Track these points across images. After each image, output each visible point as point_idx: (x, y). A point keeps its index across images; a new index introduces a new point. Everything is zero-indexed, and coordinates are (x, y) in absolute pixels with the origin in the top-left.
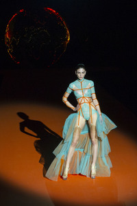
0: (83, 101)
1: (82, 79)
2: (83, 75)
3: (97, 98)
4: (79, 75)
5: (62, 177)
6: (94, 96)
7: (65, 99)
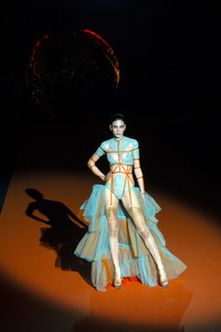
0: (117, 170)
1: (121, 137)
2: (122, 130)
3: (141, 167)
4: (115, 130)
5: (113, 285)
6: (137, 164)
7: (92, 163)
